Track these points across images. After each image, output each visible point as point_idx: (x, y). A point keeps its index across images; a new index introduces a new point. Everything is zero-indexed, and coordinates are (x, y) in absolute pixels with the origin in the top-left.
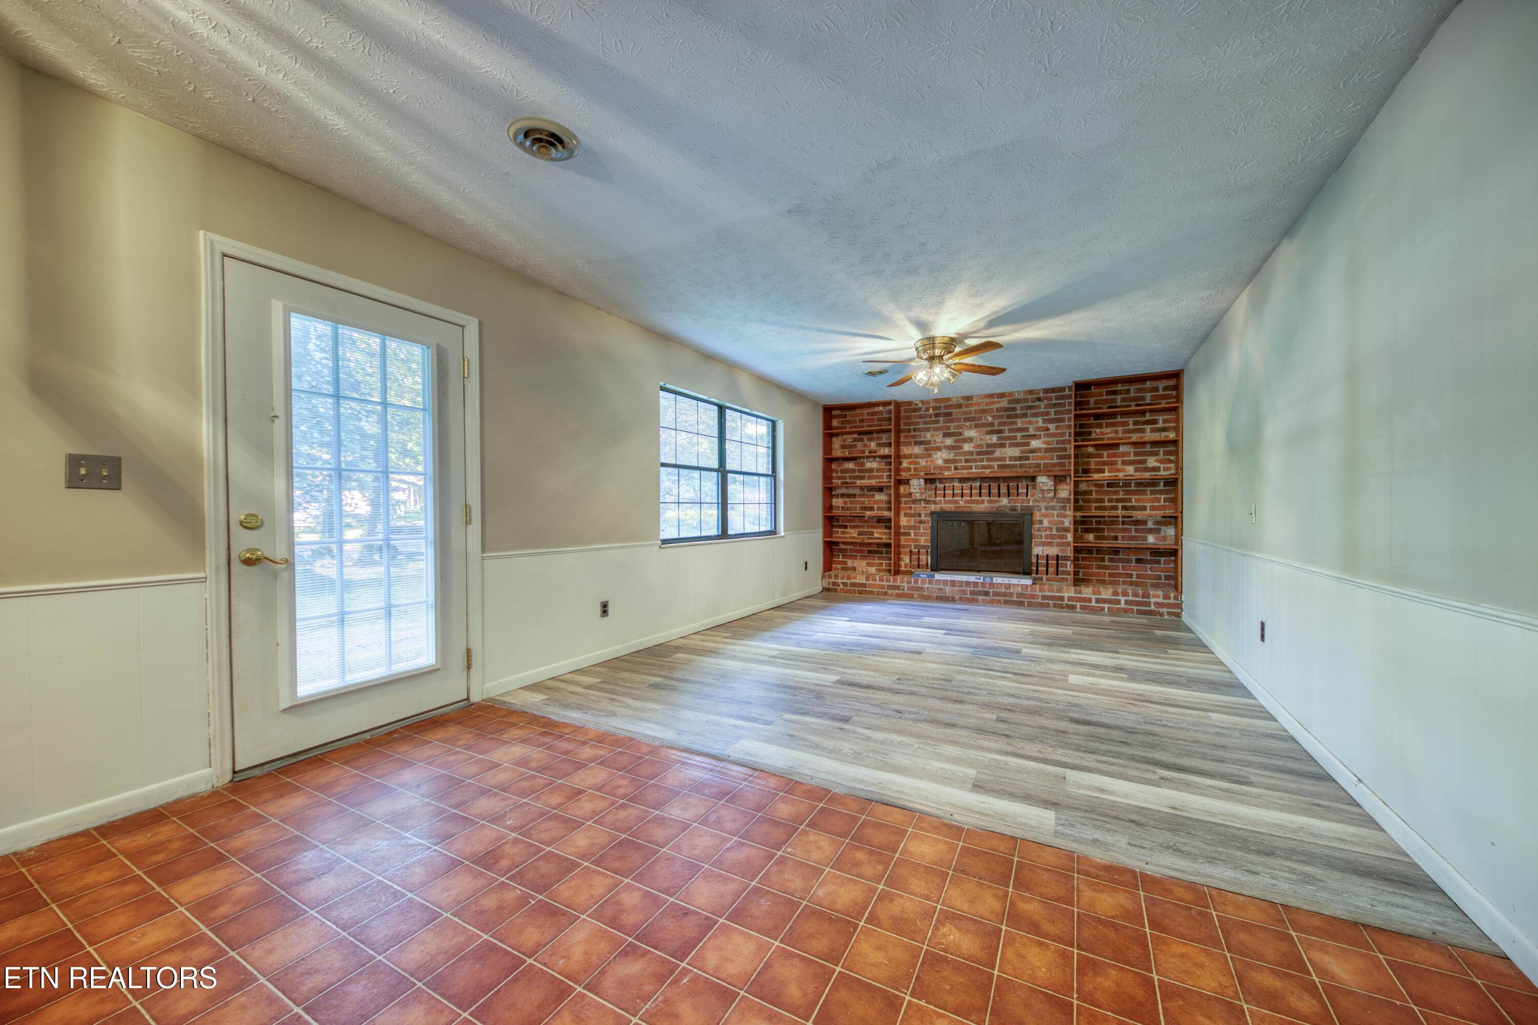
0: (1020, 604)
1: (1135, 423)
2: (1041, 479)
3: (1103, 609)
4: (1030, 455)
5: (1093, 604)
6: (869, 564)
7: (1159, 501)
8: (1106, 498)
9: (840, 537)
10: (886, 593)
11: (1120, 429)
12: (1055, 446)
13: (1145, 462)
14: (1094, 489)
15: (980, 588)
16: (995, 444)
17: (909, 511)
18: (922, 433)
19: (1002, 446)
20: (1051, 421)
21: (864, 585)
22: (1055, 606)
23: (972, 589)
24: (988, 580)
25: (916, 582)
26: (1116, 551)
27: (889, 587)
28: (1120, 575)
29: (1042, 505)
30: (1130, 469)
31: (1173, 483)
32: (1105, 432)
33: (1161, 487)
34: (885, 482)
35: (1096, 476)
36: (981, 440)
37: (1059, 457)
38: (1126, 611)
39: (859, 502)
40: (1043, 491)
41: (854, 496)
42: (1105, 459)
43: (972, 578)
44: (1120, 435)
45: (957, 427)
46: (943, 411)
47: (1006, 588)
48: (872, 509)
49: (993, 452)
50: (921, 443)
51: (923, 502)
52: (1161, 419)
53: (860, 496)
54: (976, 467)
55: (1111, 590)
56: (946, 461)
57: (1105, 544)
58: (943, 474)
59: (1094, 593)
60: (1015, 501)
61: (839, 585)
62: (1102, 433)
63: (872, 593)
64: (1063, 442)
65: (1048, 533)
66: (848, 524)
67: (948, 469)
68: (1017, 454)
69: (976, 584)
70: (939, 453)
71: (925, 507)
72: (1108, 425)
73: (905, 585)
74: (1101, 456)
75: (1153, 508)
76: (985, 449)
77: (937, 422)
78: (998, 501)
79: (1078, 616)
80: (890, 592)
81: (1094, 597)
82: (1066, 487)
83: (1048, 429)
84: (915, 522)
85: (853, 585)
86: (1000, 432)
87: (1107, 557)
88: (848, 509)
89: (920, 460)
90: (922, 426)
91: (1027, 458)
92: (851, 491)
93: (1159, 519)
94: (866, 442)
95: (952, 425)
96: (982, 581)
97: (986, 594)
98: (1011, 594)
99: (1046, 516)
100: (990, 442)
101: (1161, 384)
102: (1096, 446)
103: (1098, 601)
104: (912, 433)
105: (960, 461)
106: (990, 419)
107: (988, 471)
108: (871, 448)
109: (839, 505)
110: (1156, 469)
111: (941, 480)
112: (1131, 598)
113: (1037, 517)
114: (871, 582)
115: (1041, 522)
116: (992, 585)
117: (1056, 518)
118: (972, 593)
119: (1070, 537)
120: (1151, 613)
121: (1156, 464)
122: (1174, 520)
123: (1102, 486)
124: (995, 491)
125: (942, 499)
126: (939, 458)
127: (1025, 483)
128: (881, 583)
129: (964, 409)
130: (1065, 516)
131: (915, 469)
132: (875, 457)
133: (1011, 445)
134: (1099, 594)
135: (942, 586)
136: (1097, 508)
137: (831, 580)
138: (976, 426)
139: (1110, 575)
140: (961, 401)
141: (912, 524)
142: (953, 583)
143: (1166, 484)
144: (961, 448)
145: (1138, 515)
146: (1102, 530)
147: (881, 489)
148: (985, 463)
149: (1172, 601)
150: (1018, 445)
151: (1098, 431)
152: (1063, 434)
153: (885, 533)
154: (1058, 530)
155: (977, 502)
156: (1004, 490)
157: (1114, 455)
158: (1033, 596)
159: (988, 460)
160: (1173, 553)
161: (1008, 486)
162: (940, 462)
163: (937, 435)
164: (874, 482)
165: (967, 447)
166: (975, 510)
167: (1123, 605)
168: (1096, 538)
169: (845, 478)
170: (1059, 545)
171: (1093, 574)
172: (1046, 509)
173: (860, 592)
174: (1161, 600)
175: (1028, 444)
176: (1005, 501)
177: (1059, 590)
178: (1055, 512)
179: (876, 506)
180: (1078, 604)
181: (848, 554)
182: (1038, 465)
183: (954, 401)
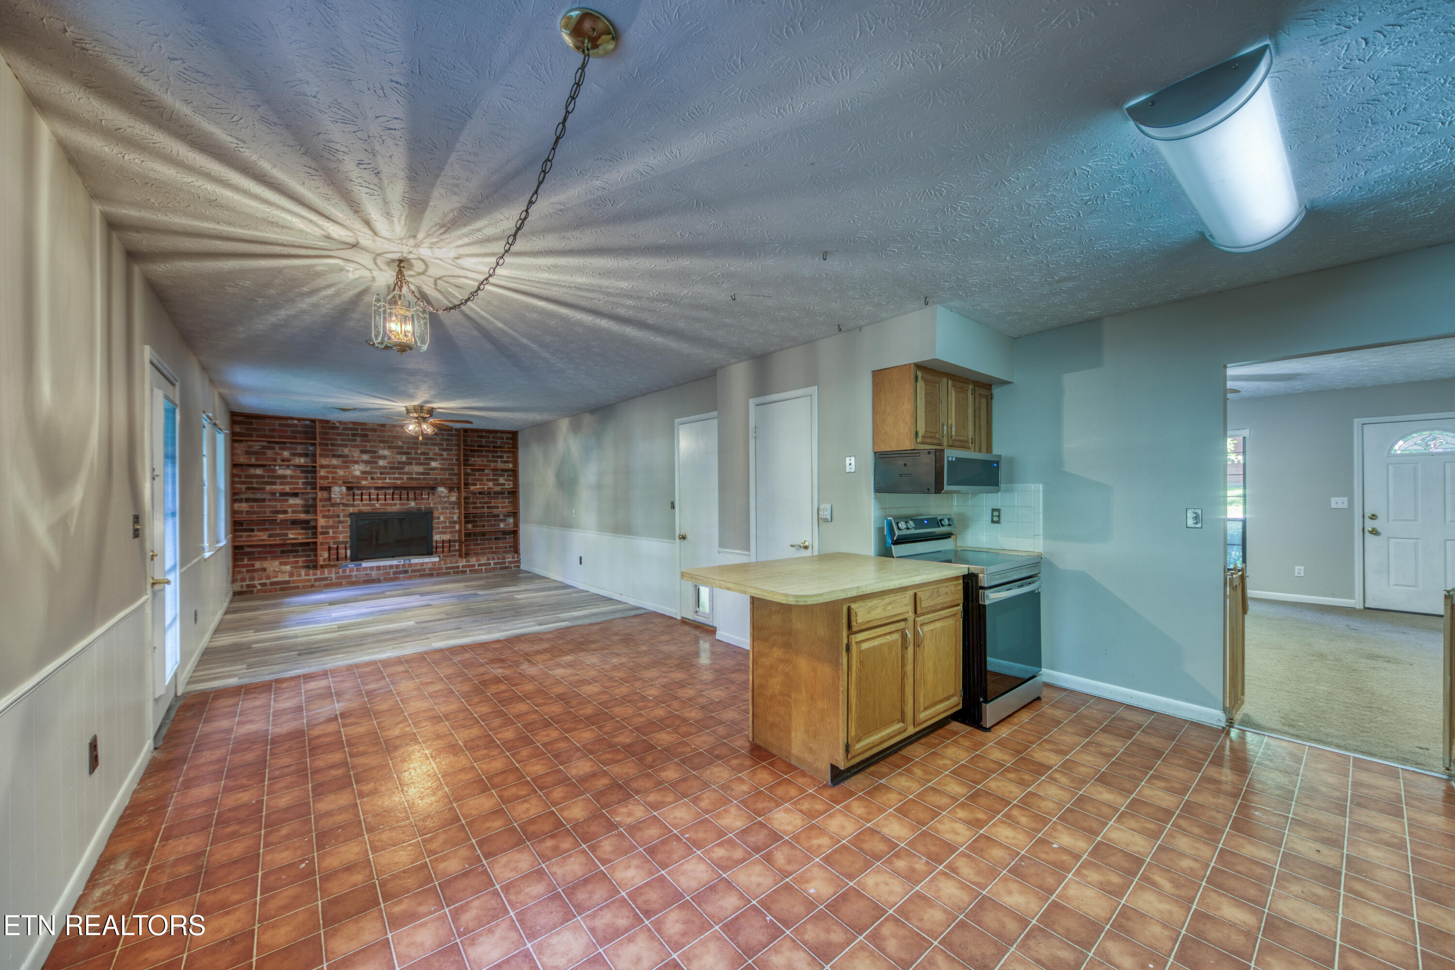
0: (431, 575)
1: (493, 457)
2: (441, 489)
3: (482, 569)
4: (431, 472)
5: (477, 567)
6: (282, 564)
7: (505, 503)
8: (478, 501)
9: (245, 541)
10: (312, 586)
11: (485, 459)
12: (446, 467)
13: (497, 480)
14: (471, 496)
15: (401, 569)
16: (404, 462)
17: (327, 513)
18: (340, 448)
19: (410, 464)
20: (444, 450)
21: (288, 582)
22: (454, 573)
23: (394, 570)
24: (407, 562)
25: (344, 571)
26: (484, 534)
27: (316, 580)
28: (487, 548)
29: (439, 506)
30: (491, 484)
31: (514, 494)
32: (476, 460)
33: (506, 495)
34: (301, 489)
35: (472, 488)
36: (393, 458)
37: (450, 474)
38: (494, 569)
39: (269, 506)
40: (441, 497)
41: (264, 500)
42: (477, 477)
43: (394, 562)
44: (485, 463)
45: (373, 447)
46: (359, 432)
47: (421, 566)
48: (285, 512)
49: (403, 468)
50: (339, 456)
51: (341, 505)
52: (505, 456)
53: (270, 500)
54: (390, 479)
55: (486, 558)
56: (363, 472)
57: (478, 530)
58: (360, 483)
59: (477, 561)
60: (421, 504)
61: (255, 587)
62: (475, 461)
63: (298, 587)
64: (452, 465)
65: (444, 525)
66: (255, 528)
67: (365, 479)
68: (421, 471)
69: (397, 566)
70: (356, 466)
71: (343, 510)
72: (479, 456)
73: (333, 575)
74: (475, 475)
75: (503, 507)
76: (396, 465)
77: (355, 440)
78: (408, 504)
79: (468, 575)
80: (317, 584)
81: (476, 563)
82: (455, 494)
83: (442, 455)
84: (334, 522)
85: (272, 584)
86: (408, 453)
87: (479, 538)
88: (254, 513)
89: (338, 470)
90: (340, 442)
91: (428, 474)
92: (259, 496)
93: (506, 513)
94: (277, 450)
95: (368, 444)
96: (402, 563)
97: (406, 572)
98: (424, 570)
99: (441, 514)
100: (400, 460)
101: (505, 436)
102: (472, 470)
103: (479, 565)
104: (330, 447)
105: (376, 473)
106: (400, 443)
107: (399, 482)
108: (284, 456)
109: (242, 509)
110: (503, 484)
111: (359, 488)
112: (496, 561)
113: (436, 514)
114: (295, 578)
115: (439, 518)
116: (410, 565)
117: (448, 515)
118: (395, 573)
119: (457, 527)
120: (506, 568)
121: (503, 482)
122: (515, 514)
123: (475, 494)
124: (404, 496)
125: (360, 502)
126: (357, 470)
127: (427, 491)
128: (307, 577)
129: (378, 433)
130: (454, 513)
131: (333, 478)
132: (288, 466)
133: (417, 464)
134: (480, 561)
135: (368, 572)
136: (473, 508)
137: (244, 584)
138: (389, 447)
139: (481, 549)
140: (376, 427)
141: (331, 523)
142: (378, 568)
143: (509, 493)
144: (376, 463)
145: (495, 511)
146: (476, 521)
147: (296, 495)
148: (397, 476)
149: (516, 559)
150: (421, 464)
151: (473, 459)
152: (452, 460)
153: (301, 534)
154: (450, 523)
155: (391, 505)
156: (411, 496)
157: (482, 475)
158: (440, 569)
159: (400, 473)
160: (514, 533)
161: (415, 493)
162: (358, 473)
163: (354, 451)
164: (287, 489)
165: (381, 463)
166: (389, 510)
167: (492, 566)
168: (473, 526)
169: (251, 483)
170: (451, 532)
171: (471, 550)
172: (442, 509)
173: (282, 589)
174: (510, 560)
175: (429, 464)
176: (413, 504)
177: (457, 562)
178: (448, 511)
179: (290, 510)
180: (468, 569)
181: (256, 556)
182: (436, 479)
183: (371, 426)
